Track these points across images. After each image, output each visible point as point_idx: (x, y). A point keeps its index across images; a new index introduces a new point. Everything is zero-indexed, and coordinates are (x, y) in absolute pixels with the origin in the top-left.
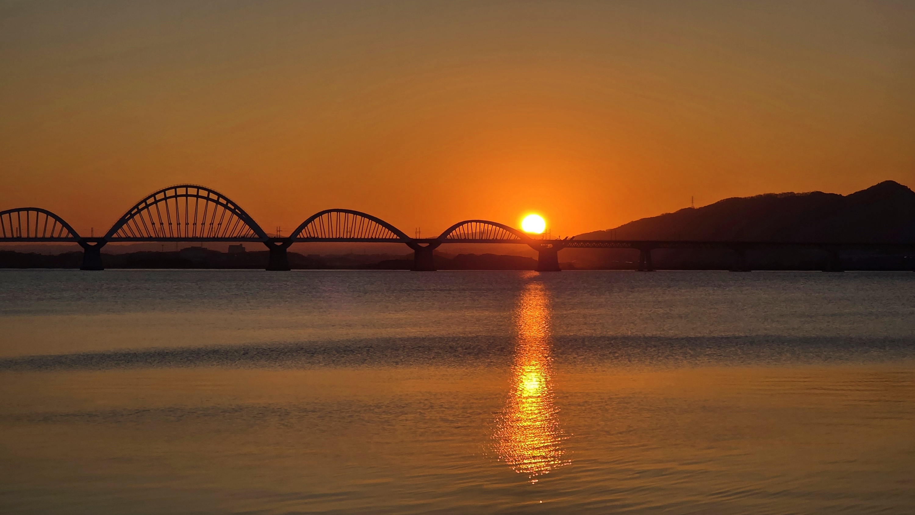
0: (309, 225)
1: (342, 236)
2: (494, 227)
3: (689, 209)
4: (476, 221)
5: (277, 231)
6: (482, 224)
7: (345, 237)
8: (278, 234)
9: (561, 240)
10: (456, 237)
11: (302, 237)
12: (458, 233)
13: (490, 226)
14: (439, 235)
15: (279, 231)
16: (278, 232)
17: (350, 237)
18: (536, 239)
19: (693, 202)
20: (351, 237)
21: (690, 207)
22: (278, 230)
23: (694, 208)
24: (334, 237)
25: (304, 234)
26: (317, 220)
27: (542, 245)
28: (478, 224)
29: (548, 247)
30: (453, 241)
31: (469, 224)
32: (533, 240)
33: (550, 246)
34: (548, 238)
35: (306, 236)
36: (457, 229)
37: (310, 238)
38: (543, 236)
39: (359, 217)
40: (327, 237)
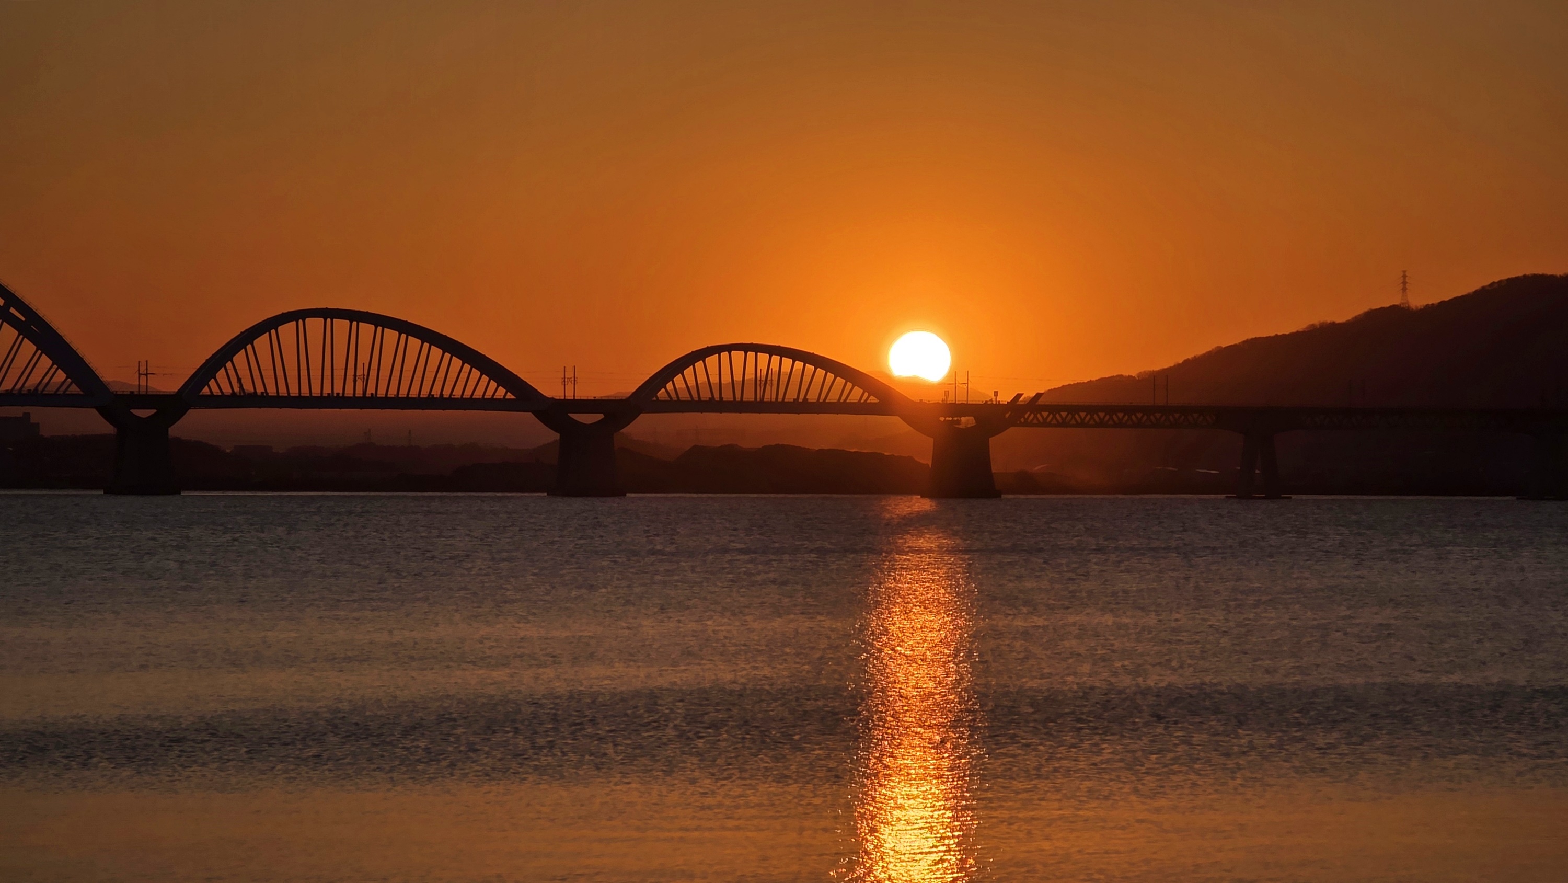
0: (239, 358)
1: (338, 389)
2: (799, 365)
3: (1394, 308)
4: (746, 348)
5: (140, 374)
6: (763, 357)
7: (349, 392)
8: (143, 383)
9: (999, 405)
10: (684, 396)
11: (216, 390)
12: (691, 382)
13: (787, 362)
14: (633, 391)
15: (146, 375)
16: (143, 378)
17: (365, 392)
18: (925, 399)
19: (1404, 289)
20: (368, 395)
21: (1397, 303)
22: (143, 370)
23: (1409, 307)
24: (316, 391)
25: (221, 383)
26: (262, 342)
27: (942, 419)
28: (751, 355)
29: (960, 426)
30: (676, 405)
31: (725, 355)
32: (915, 402)
33: (967, 421)
34: (961, 399)
35: (227, 390)
36: (688, 372)
37: (240, 396)
38: (947, 393)
39: (391, 335)
40: (294, 391)
